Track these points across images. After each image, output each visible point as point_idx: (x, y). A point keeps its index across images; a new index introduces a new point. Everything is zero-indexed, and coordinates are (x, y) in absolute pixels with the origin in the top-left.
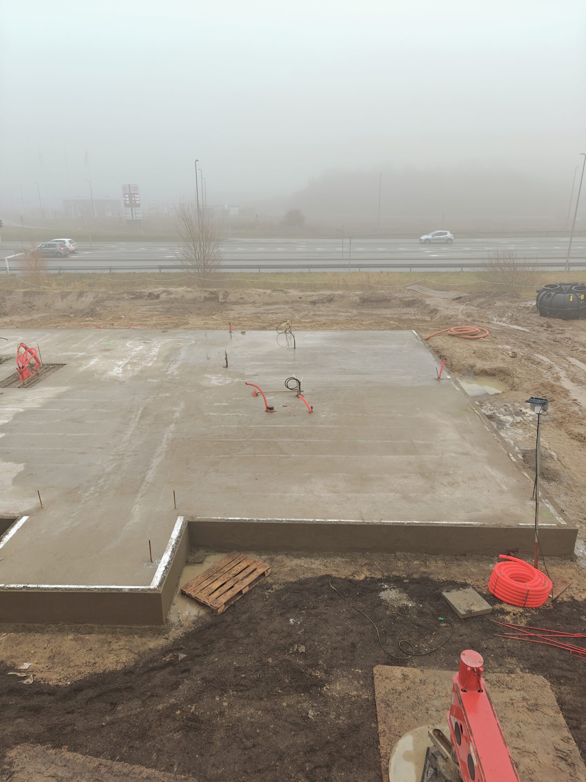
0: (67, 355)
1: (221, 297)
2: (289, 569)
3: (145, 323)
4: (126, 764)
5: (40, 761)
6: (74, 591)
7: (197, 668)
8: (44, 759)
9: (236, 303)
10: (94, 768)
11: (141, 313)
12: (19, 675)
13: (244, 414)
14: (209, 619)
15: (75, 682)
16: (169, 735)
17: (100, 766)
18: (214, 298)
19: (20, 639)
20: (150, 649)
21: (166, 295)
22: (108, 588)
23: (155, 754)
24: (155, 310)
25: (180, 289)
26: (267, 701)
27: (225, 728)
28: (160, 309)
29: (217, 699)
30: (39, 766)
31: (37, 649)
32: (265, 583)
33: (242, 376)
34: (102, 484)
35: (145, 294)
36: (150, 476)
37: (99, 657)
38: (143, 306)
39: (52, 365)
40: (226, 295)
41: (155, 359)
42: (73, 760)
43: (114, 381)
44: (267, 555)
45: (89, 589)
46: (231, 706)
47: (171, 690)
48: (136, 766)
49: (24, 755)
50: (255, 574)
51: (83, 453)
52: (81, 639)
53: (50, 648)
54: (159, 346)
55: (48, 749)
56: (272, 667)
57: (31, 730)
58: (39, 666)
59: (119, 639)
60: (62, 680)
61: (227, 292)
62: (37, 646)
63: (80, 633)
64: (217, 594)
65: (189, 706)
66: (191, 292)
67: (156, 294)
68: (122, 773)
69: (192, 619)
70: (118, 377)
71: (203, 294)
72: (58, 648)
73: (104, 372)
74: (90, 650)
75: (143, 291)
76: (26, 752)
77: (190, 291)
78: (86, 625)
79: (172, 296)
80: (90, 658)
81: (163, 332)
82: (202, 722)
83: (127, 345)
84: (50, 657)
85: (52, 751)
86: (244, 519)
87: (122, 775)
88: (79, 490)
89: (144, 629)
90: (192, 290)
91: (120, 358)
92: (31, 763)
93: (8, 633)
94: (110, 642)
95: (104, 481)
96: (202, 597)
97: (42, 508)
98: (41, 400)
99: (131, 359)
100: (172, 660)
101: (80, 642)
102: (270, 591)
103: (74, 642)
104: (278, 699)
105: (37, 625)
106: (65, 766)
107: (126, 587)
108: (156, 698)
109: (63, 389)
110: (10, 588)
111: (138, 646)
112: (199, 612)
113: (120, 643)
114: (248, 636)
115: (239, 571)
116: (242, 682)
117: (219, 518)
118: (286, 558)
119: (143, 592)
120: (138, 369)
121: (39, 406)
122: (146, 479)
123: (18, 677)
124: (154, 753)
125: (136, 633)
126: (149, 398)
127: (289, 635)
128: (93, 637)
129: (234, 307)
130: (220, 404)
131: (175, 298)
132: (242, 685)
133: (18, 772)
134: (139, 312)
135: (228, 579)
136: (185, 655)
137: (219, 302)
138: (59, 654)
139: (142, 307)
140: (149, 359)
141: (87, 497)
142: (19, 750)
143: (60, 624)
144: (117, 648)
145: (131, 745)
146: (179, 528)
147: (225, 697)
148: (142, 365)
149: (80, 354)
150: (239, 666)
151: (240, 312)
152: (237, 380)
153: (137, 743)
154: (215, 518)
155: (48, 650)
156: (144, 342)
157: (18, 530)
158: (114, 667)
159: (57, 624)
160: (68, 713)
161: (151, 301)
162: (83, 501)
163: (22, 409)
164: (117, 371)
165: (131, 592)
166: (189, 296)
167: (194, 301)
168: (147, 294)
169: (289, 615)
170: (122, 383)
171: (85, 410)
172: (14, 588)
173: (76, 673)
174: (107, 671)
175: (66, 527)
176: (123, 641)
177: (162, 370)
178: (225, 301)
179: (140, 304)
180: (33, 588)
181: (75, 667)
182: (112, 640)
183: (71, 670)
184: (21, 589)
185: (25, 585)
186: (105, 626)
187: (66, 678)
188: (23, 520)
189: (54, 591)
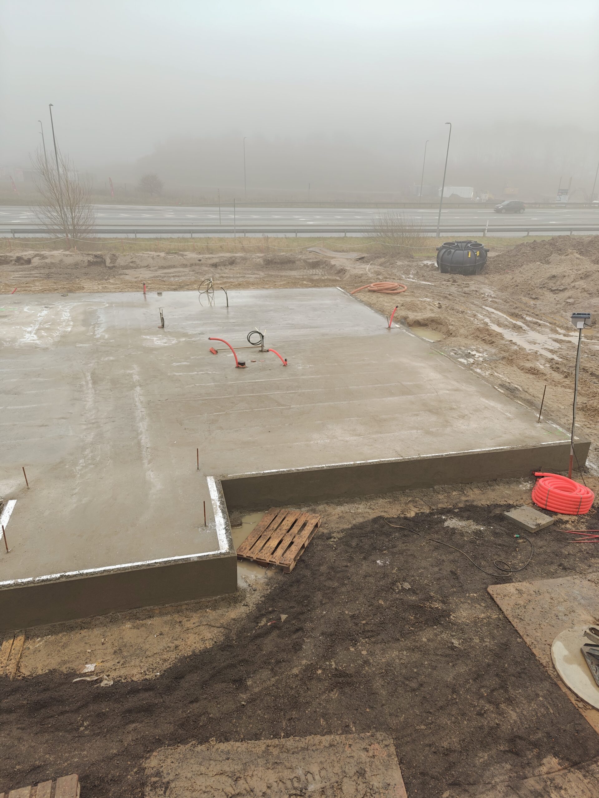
1: (108, 261)
2: (337, 516)
3: (29, 289)
4: (297, 738)
5: (193, 762)
6: (130, 570)
7: (308, 625)
8: (197, 759)
9: (127, 267)
10: (264, 752)
11: (15, 280)
12: (88, 679)
13: (214, 372)
14: (280, 578)
15: (165, 671)
16: (324, 697)
17: (269, 748)
18: (99, 261)
19: (63, 640)
20: (234, 619)
21: (39, 259)
22: (172, 560)
23: (322, 720)
24: (32, 276)
25: (55, 253)
26: (405, 640)
27: (380, 675)
28: (36, 275)
29: (352, 649)
30: (195, 767)
31: (94, 647)
32: (320, 534)
33: (185, 335)
34: (91, 455)
35: (12, 259)
36: (145, 440)
37: (176, 640)
38: (13, 271)
40: (114, 258)
41: (71, 323)
42: (234, 750)
43: (32, 349)
44: (307, 507)
45: (149, 565)
46: (371, 653)
47: (296, 652)
48: (308, 738)
49: (169, 761)
50: (310, 525)
51: (43, 426)
52: (142, 625)
53: (110, 642)
54: (68, 311)
55: (194, 746)
56: (387, 608)
57: (158, 731)
58: (109, 665)
59: (189, 618)
60: (147, 673)
61: (114, 255)
62: (92, 643)
63: (138, 619)
64: (280, 551)
65: (328, 663)
66: (71, 255)
67: (26, 258)
68: (300, 749)
69: (262, 581)
70: (36, 344)
71: (86, 258)
72: (121, 641)
73: (14, 340)
74: (160, 634)
75: (8, 254)
76: (169, 757)
77: (69, 254)
78: (144, 608)
79: (46, 261)
80: (165, 642)
81: (63, 296)
82: (351, 676)
83: (25, 310)
84: (115, 652)
85: (199, 748)
86: (281, 470)
87: (300, 751)
88: (65, 465)
89: (215, 600)
90: (71, 253)
91: (28, 324)
92: (184, 767)
93: (42, 637)
94: (180, 622)
95: (92, 452)
96: (266, 557)
97: (28, 488)
99: (40, 324)
100: (275, 623)
101: (143, 628)
102: (332, 539)
103: (135, 630)
104: (415, 637)
105: (80, 620)
106: (228, 759)
107: (194, 556)
108: (284, 663)
110: (43, 581)
111: (216, 620)
112: (266, 574)
113: (192, 621)
114: (344, 584)
115: (290, 525)
116: (366, 628)
117: (254, 473)
118: (328, 506)
119: (216, 558)
120: (56, 334)
122: (142, 444)
123: (88, 682)
124: (320, 719)
125: (207, 607)
126: (91, 363)
127: (385, 576)
128: (156, 621)
129: (126, 271)
130: (179, 364)
131: (52, 263)
132: (369, 631)
133: (173, 781)
134: (11, 278)
135: (283, 535)
136: (287, 616)
137: (106, 267)
138: (125, 646)
139: (12, 273)
140: (64, 324)
141: (81, 470)
142: (158, 757)
143: (111, 614)
144: (192, 626)
145: (288, 717)
146: (215, 489)
147: (359, 646)
148: (58, 330)
150: (353, 613)
151: (136, 276)
152: (184, 339)
153: (294, 714)
154: (249, 473)
155: (109, 645)
156: (45, 307)
157: (11, 516)
158: (203, 646)
159: (105, 614)
160: (192, 702)
161: (21, 267)
162: (79, 475)
164: (30, 338)
165: (201, 560)
166: (69, 260)
167: (76, 266)
168: (15, 258)
169: (372, 558)
170: (45, 350)
171: (15, 380)
172: (47, 580)
173: (160, 662)
174: (197, 651)
175: (75, 505)
176: (195, 618)
177: (88, 334)
178: (113, 265)
179: (9, 270)
180: (75, 576)
181: (155, 656)
182: (181, 620)
183: (152, 659)
184: (59, 578)
185: (62, 574)
186: (167, 605)
187: (151, 670)
188: (11, 504)
189: (105, 574)
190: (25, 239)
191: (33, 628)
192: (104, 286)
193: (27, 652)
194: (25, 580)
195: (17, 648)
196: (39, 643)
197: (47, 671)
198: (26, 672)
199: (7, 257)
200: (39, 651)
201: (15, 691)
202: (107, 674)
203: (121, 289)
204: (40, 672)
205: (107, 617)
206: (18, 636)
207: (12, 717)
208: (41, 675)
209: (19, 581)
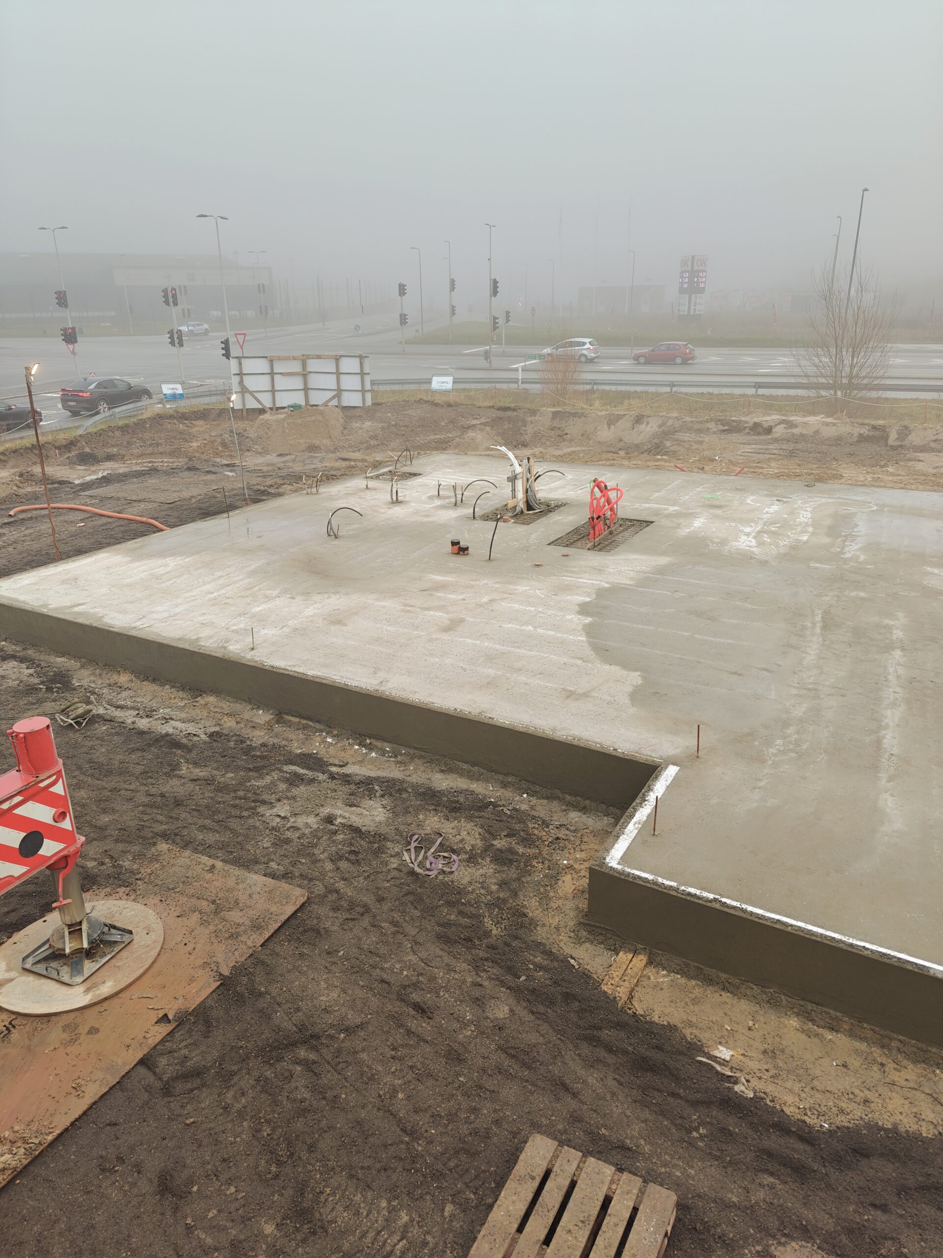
0: (649, 508)
1: (893, 436)
3: (760, 470)
9: (923, 449)
11: (744, 456)
12: (718, 1068)
15: (838, 1128)
18: (878, 436)
19: (694, 991)
21: (785, 428)
22: (895, 957)
24: (767, 452)
25: (811, 419)
28: (774, 451)
31: (736, 1026)
34: (795, 736)
35: (746, 425)
36: (890, 740)
37: (870, 1090)
38: (744, 444)
39: (631, 520)
40: (905, 431)
41: (810, 529)
43: (746, 559)
51: (735, 673)
52: (817, 1035)
53: (761, 1033)
54: (809, 509)
57: (808, 1214)
58: (753, 1065)
59: (899, 1064)
61: (906, 427)
62: (734, 1019)
63: (812, 1021)
66: (834, 424)
67: (766, 425)
70: (753, 552)
71: (858, 430)
72: (778, 1039)
73: (724, 542)
74: (843, 1066)
75: (743, 419)
77: (831, 423)
78: (826, 1009)
79: (795, 431)
80: (850, 1082)
81: (807, 486)
83: (749, 501)
84: (765, 1052)
88: (755, 740)
90: (835, 421)
91: (747, 522)
93: (669, 972)
94: (882, 1065)
95: (798, 733)
97: (698, 757)
98: (632, 574)
99: (765, 524)
101: (816, 1040)
103: (803, 1036)
105: (725, 976)
109: (663, 560)
113: (904, 1074)
120: (784, 542)
121: (632, 583)
122: (884, 746)
123: (717, 1072)
126: (827, 595)
128: (841, 1041)
129: (921, 455)
131: (802, 435)
134: (739, 453)
137: (887, 445)
138: (783, 1051)
139: (742, 446)
140: (799, 528)
141: (776, 755)
143: (771, 990)
148: (788, 537)
149: (671, 508)
151: (937, 465)
155: (758, 1035)
156: (777, 500)
157: (668, 787)
158: (915, 1127)
159: (763, 987)
160: (874, 1206)
161: (756, 437)
162: (770, 762)
163: (607, 583)
164: (745, 542)
166: (829, 432)
167: (838, 441)
168: (751, 424)
170: (764, 563)
171: (713, 599)
172: (695, 896)
173: (834, 1109)
174: (902, 1129)
175: (755, 804)
176: (910, 1073)
177: (832, 550)
178: (899, 443)
179: (739, 441)
180: (734, 908)
181: (828, 1094)
182: (884, 1062)
183: (820, 1097)
184: (711, 901)
185: (717, 897)
186: (865, 1025)
187: (816, 1112)
188: (672, 771)
189: (778, 926)
190: (771, 397)
191: (660, 952)
192: (876, 476)
193: (645, 982)
194: (667, 883)
195: (635, 970)
196: (662, 977)
197: (665, 1023)
198: (639, 1008)
199: (740, 422)
200: (662, 989)
201: (620, 1025)
202: (748, 1077)
203: (905, 485)
204: (656, 1019)
205: (765, 993)
206: (640, 953)
207: (611, 1059)
208: (657, 1024)
209: (660, 880)
